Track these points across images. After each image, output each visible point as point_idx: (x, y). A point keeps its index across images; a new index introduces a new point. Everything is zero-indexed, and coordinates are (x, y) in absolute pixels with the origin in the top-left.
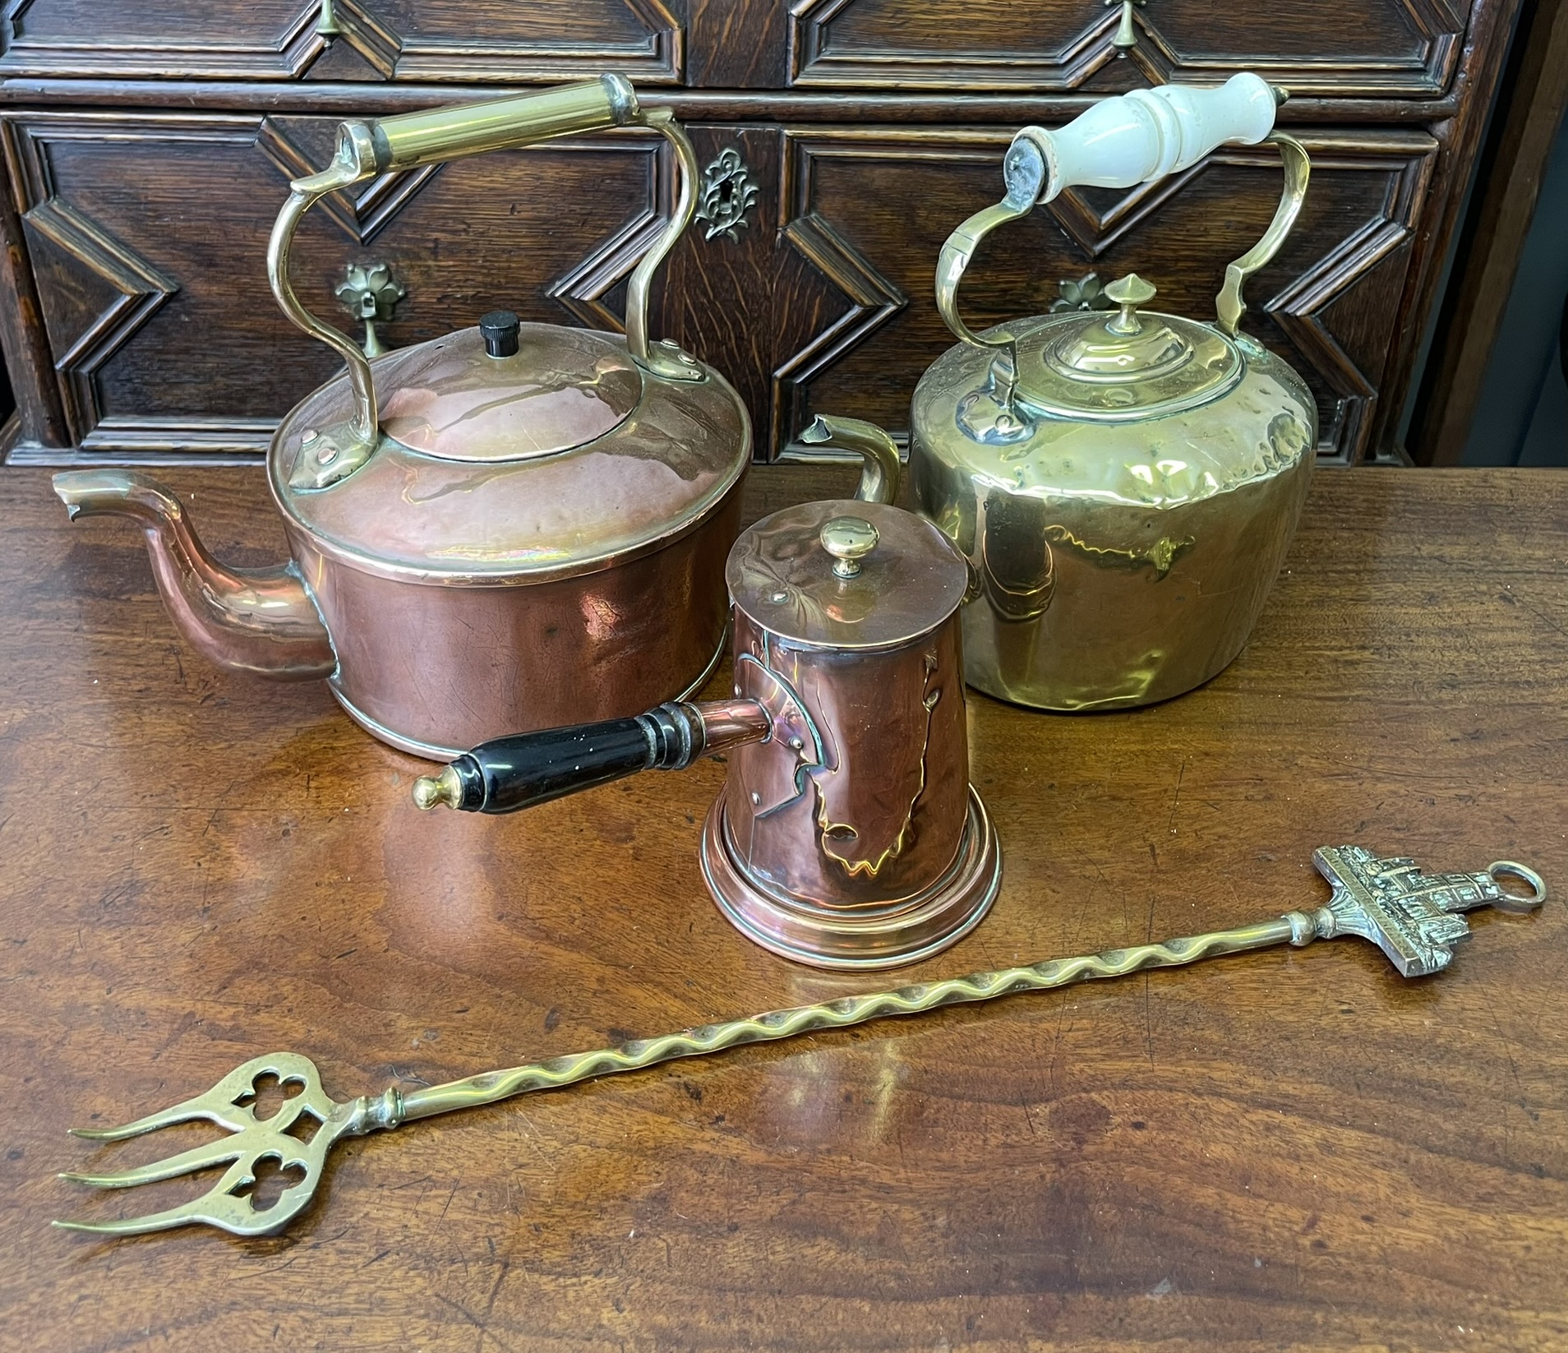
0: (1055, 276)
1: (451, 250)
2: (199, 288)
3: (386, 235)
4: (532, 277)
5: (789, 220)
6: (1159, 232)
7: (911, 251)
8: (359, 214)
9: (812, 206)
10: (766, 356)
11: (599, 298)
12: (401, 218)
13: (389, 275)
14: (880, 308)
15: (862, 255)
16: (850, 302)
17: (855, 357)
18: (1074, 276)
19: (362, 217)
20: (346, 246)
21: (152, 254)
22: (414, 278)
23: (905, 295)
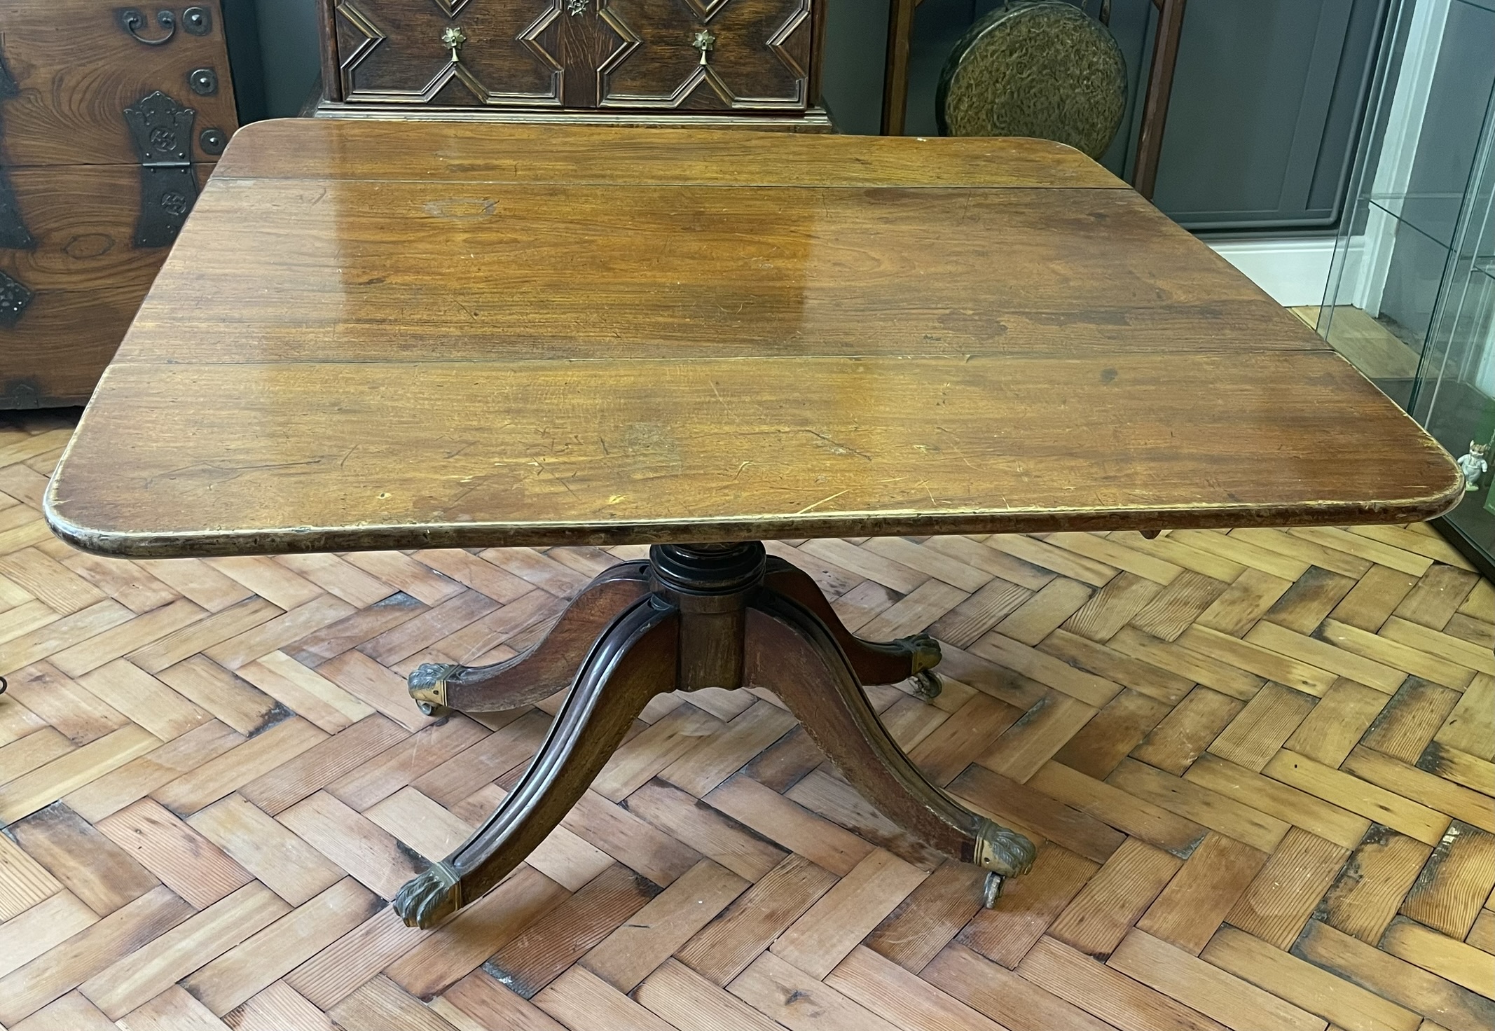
0: (694, 31)
1: (483, 22)
2: (393, 37)
3: (461, 16)
4: (510, 32)
5: (601, 8)
6: (727, 14)
7: (643, 22)
8: (453, 6)
9: (608, 4)
10: (594, 63)
11: (534, 39)
12: (466, 10)
13: (461, 31)
14: (633, 43)
15: (626, 24)
16: (624, 41)
17: (626, 64)
18: (700, 31)
19: (454, 8)
20: (446, 21)
21: (378, 24)
22: (469, 32)
23: (642, 39)
